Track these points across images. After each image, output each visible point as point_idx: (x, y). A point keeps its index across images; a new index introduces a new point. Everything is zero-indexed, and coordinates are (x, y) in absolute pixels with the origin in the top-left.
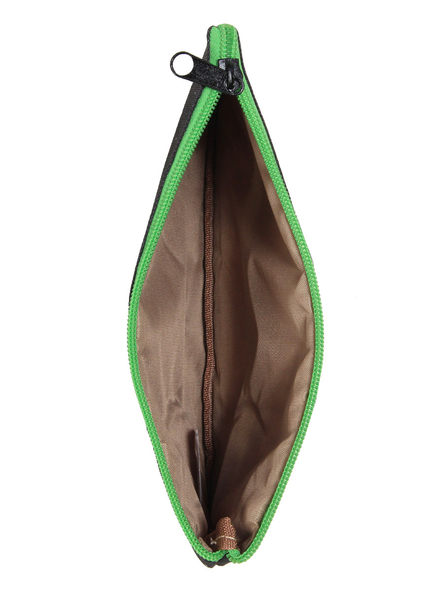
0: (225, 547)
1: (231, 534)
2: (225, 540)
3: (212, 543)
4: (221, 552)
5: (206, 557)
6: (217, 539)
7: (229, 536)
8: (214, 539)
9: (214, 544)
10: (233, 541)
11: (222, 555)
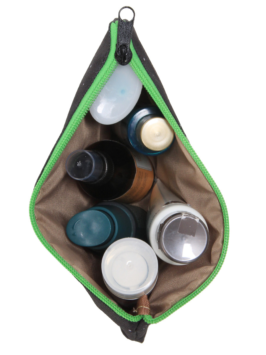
0: (143, 313)
1: (147, 305)
2: (143, 309)
3: (134, 311)
4: (140, 316)
5: (129, 319)
6: (137, 309)
7: (146, 306)
8: (136, 309)
9: (135, 312)
10: (148, 310)
11: (140, 318)
